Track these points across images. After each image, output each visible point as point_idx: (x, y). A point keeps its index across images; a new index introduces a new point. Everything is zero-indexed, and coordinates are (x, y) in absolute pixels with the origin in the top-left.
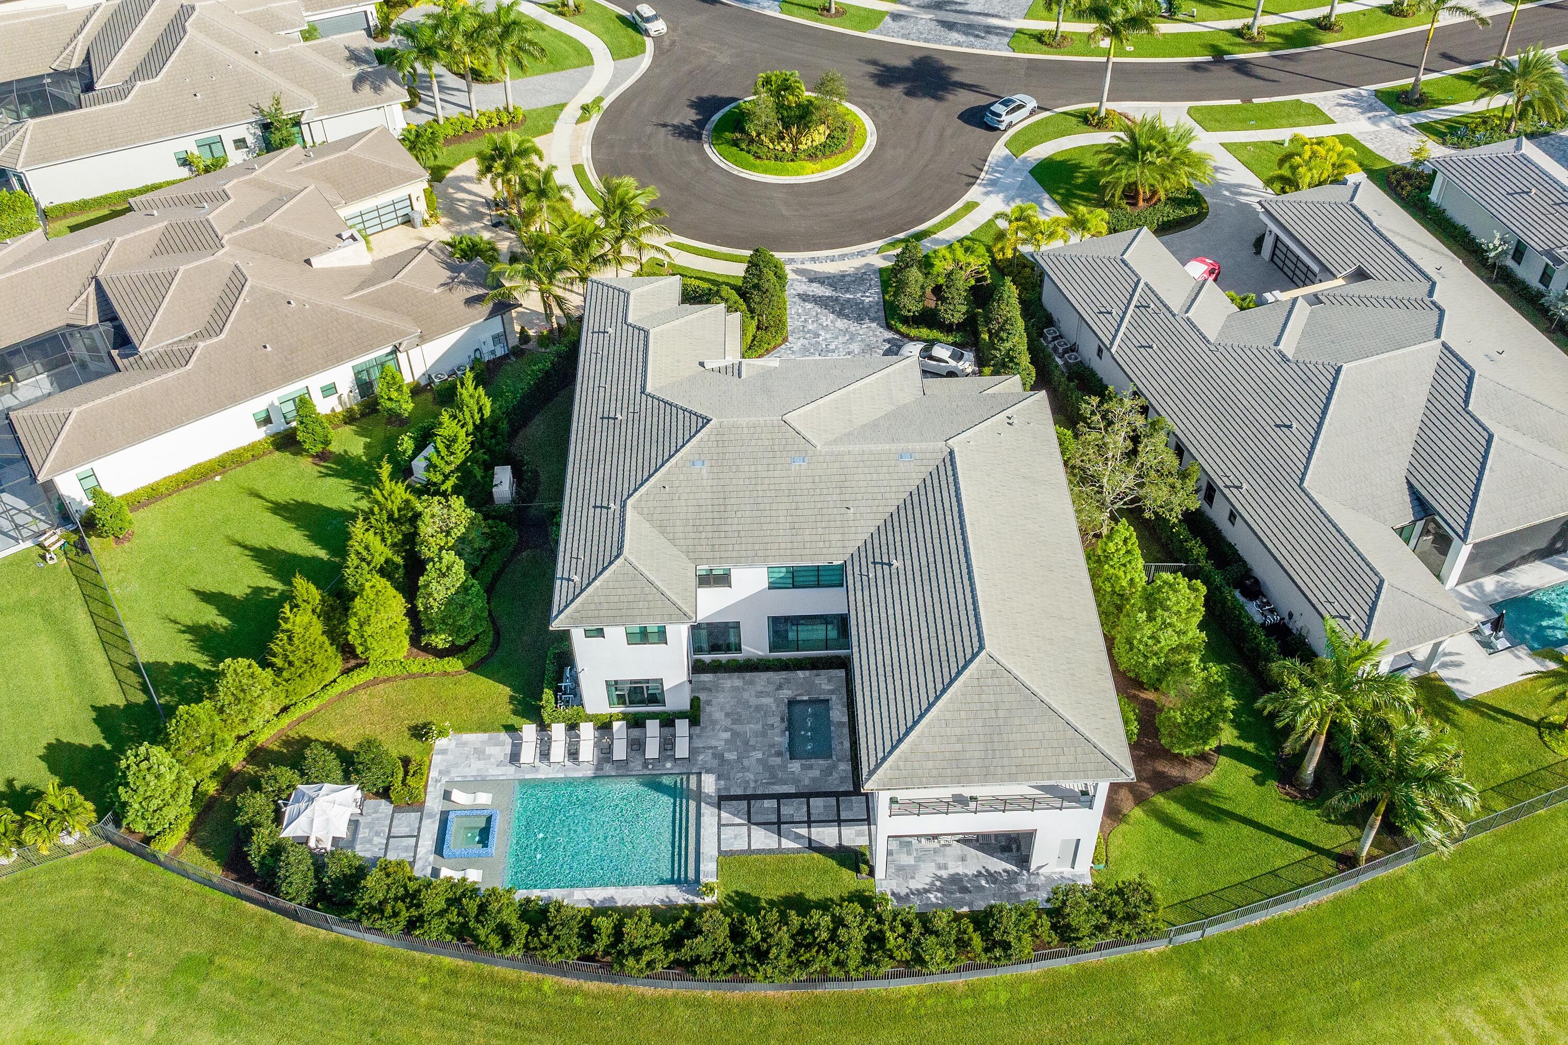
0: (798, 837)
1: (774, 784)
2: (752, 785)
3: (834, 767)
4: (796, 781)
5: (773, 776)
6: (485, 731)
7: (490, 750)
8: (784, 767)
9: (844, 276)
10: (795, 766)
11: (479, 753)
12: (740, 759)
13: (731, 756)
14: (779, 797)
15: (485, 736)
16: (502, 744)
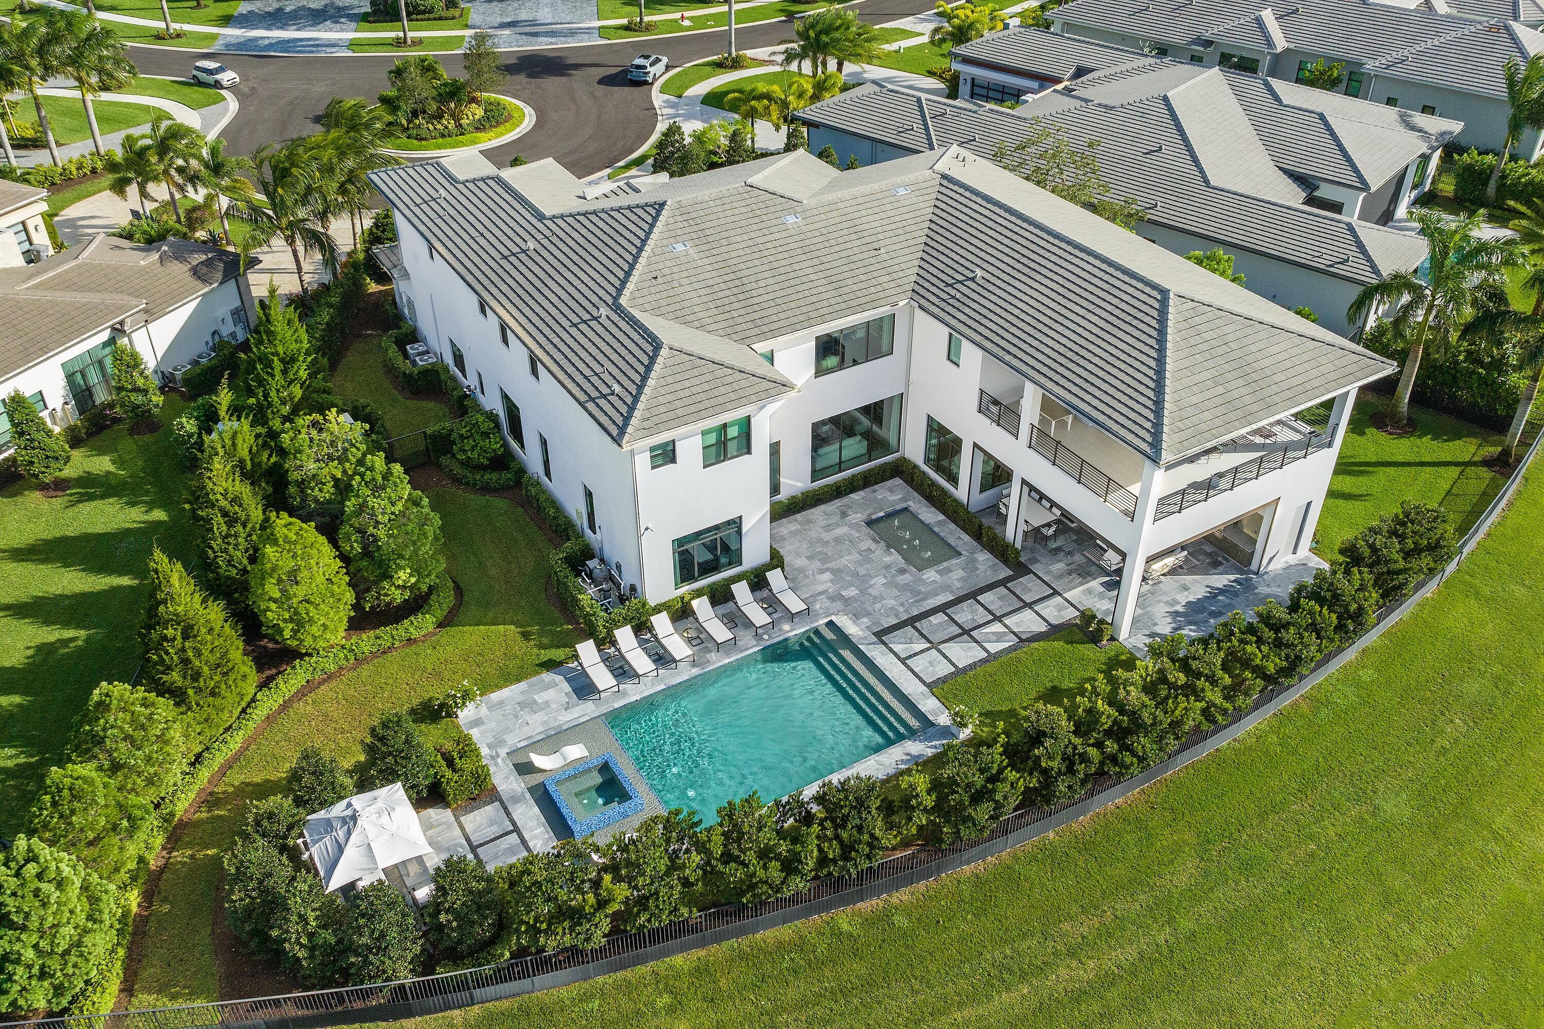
0: (999, 636)
1: (924, 599)
2: (901, 609)
3: (973, 559)
4: (946, 588)
5: (915, 593)
6: (518, 680)
7: (540, 698)
8: (919, 581)
10: (931, 575)
11: (529, 705)
12: (863, 592)
13: (851, 592)
14: (943, 608)
15: (523, 685)
16: (554, 685)
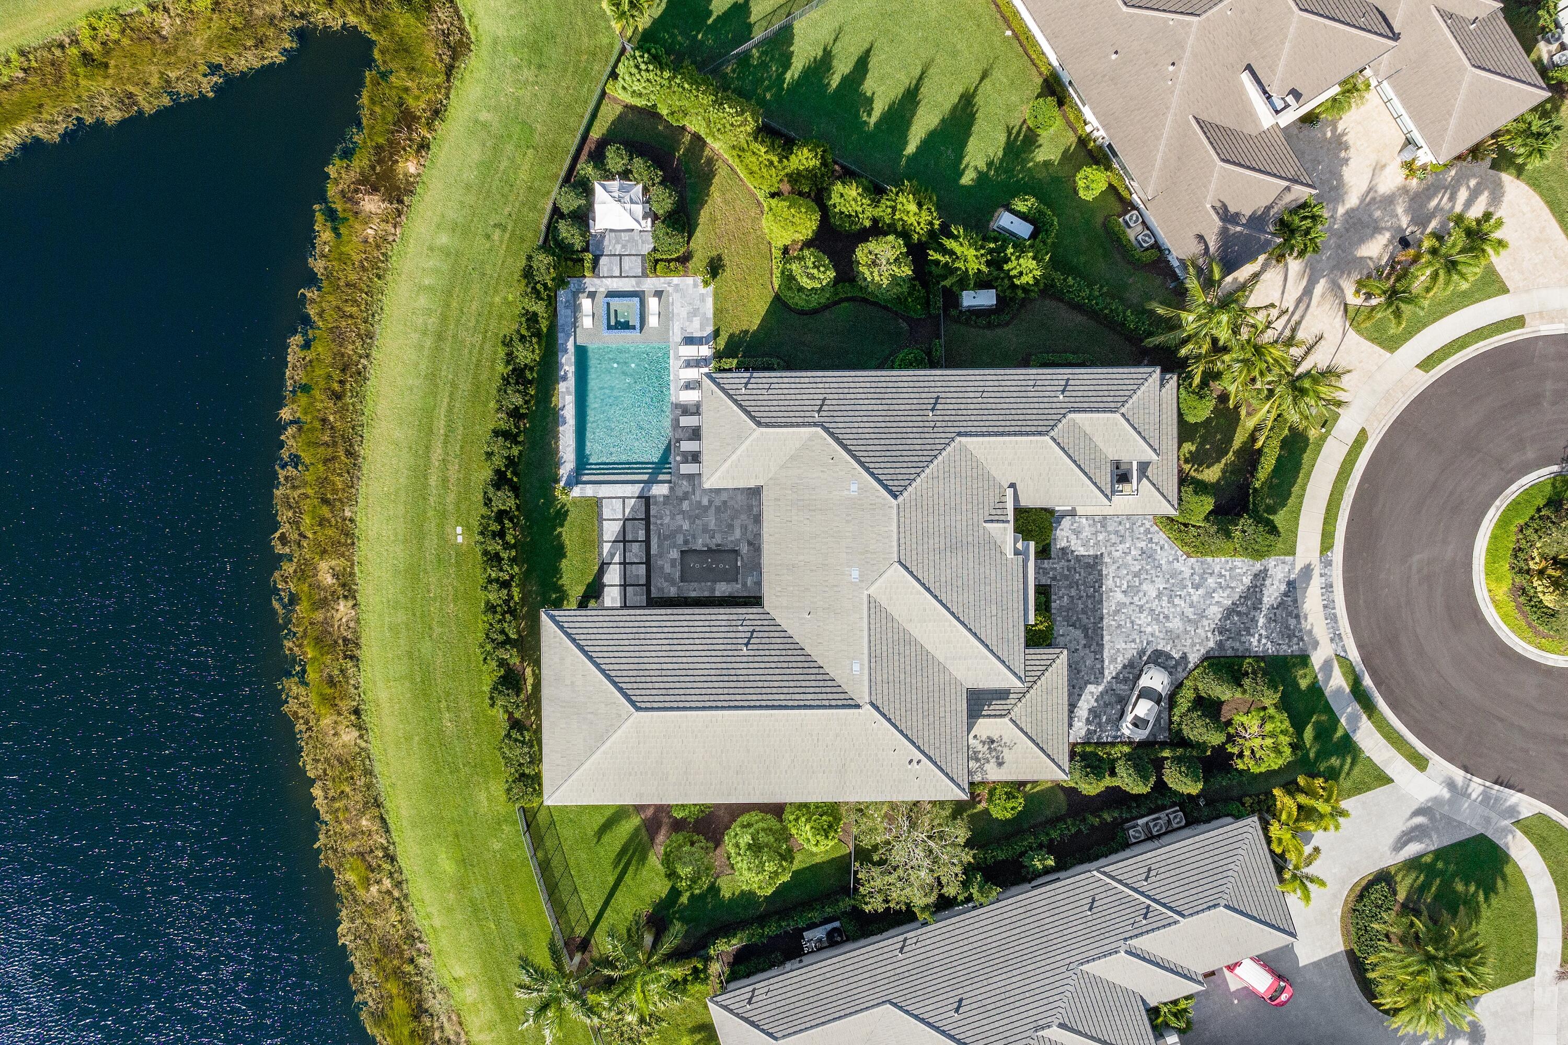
0: (612, 555)
1: (660, 538)
2: (659, 522)
3: (673, 583)
4: (661, 555)
5: (666, 538)
6: (715, 314)
7: (696, 322)
8: (674, 546)
9: (1297, 617)
10: (675, 554)
11: (695, 312)
12: (683, 512)
13: (685, 505)
14: (647, 541)
15: (710, 315)
16: (702, 328)
